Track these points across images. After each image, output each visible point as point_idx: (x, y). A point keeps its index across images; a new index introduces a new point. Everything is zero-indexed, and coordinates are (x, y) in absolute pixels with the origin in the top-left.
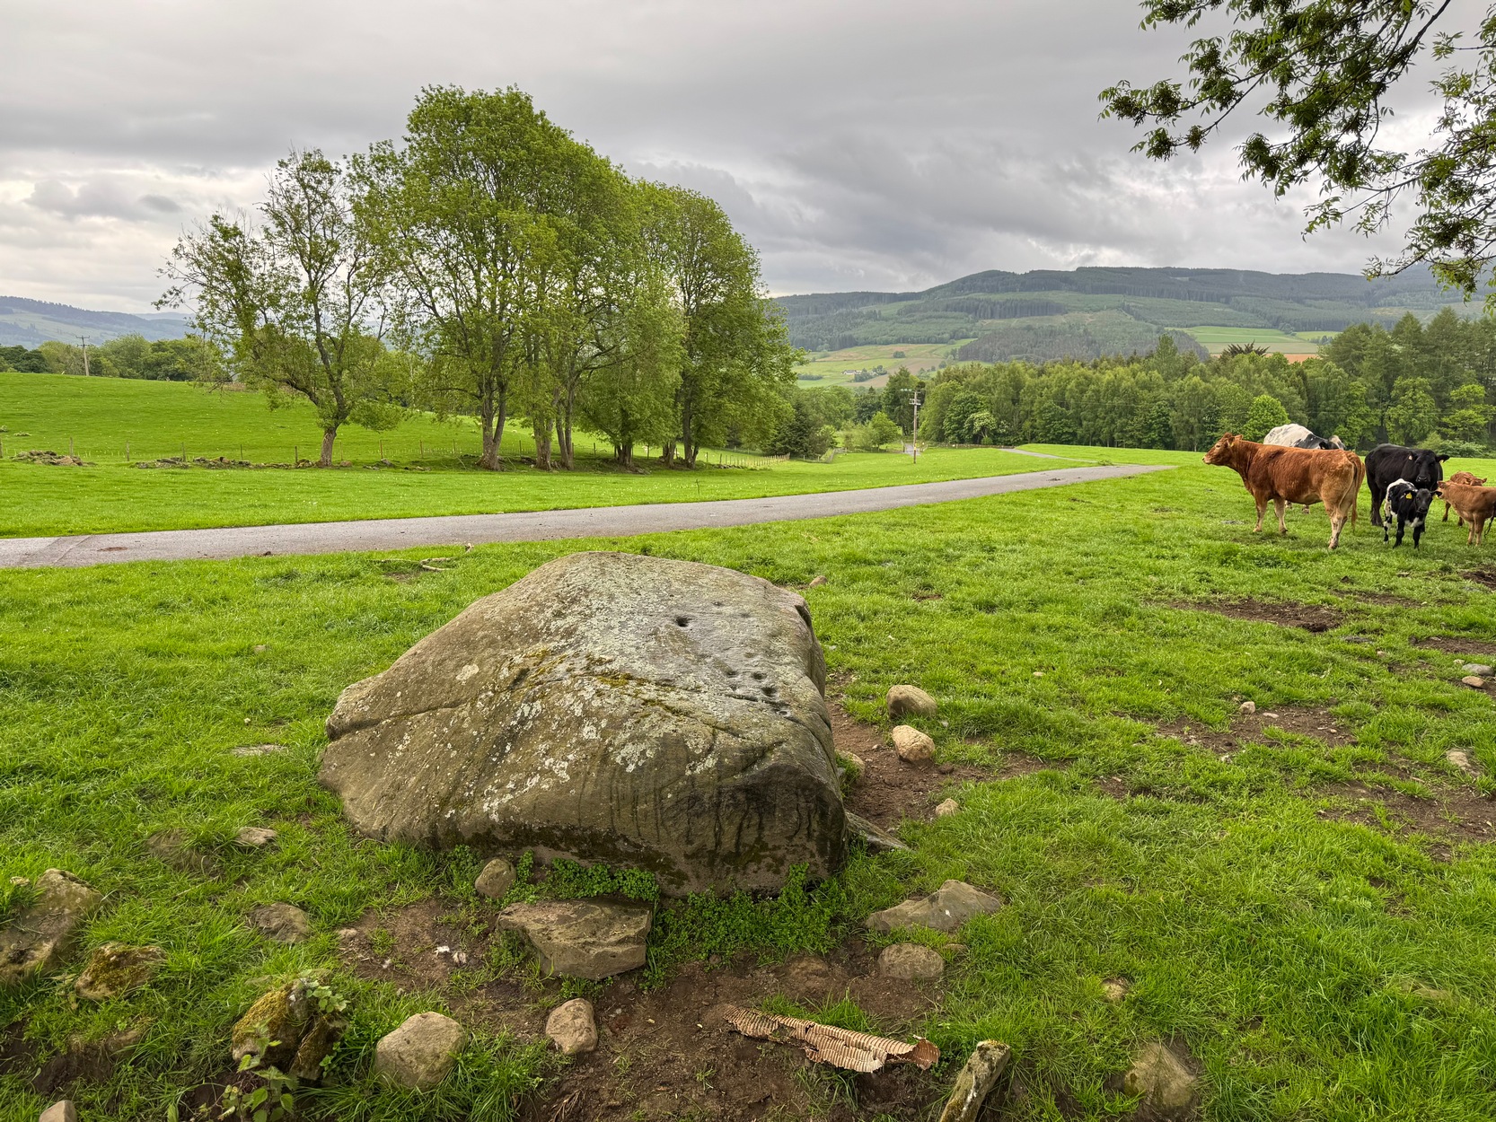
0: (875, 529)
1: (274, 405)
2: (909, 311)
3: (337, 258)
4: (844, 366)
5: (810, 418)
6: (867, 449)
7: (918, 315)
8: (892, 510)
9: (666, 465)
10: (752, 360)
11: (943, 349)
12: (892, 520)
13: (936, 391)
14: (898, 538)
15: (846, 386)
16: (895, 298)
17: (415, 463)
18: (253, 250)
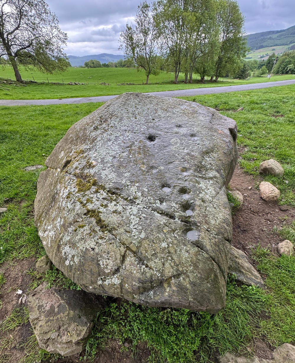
0: (260, 94)
1: (138, 71)
2: (281, 36)
3: (149, 33)
4: (258, 54)
5: (247, 68)
6: (258, 76)
7: (282, 37)
8: (266, 88)
9: (211, 81)
10: (236, 52)
11: (287, 47)
12: (266, 91)
13: (281, 59)
14: (267, 96)
15: (258, 60)
16: (278, 32)
17: (162, 83)
18: (134, 33)
